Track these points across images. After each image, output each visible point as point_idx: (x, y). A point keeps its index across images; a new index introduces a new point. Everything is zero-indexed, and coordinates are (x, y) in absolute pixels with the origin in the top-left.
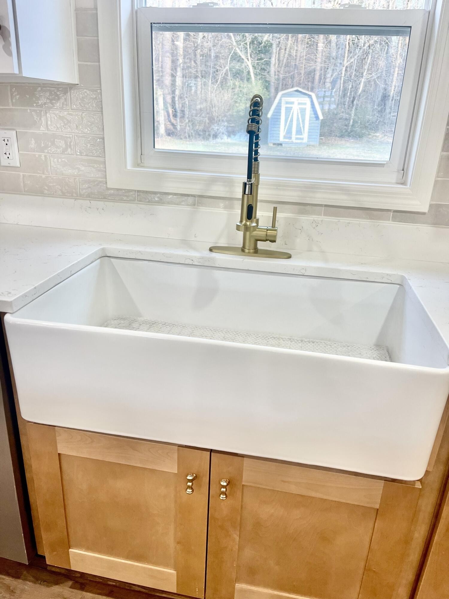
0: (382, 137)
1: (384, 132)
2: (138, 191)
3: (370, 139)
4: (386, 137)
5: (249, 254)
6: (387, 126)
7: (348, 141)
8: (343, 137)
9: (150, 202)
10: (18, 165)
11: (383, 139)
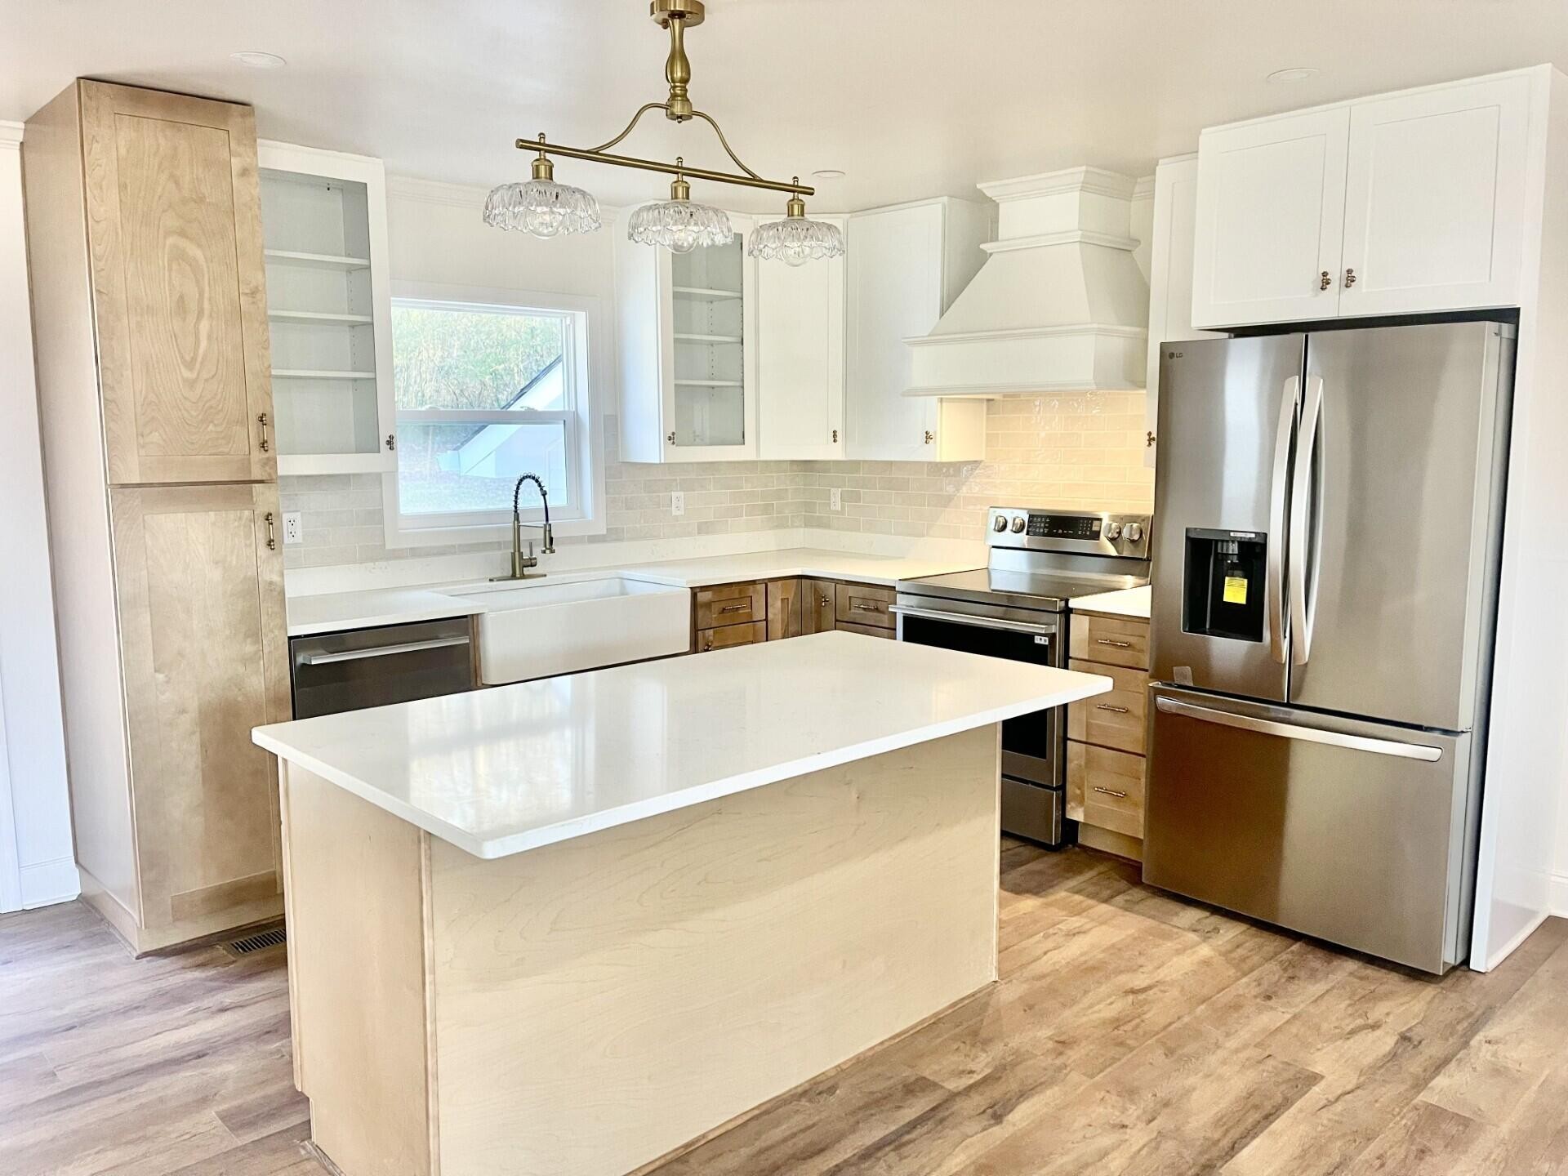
2: (412, 549)
10: (301, 541)
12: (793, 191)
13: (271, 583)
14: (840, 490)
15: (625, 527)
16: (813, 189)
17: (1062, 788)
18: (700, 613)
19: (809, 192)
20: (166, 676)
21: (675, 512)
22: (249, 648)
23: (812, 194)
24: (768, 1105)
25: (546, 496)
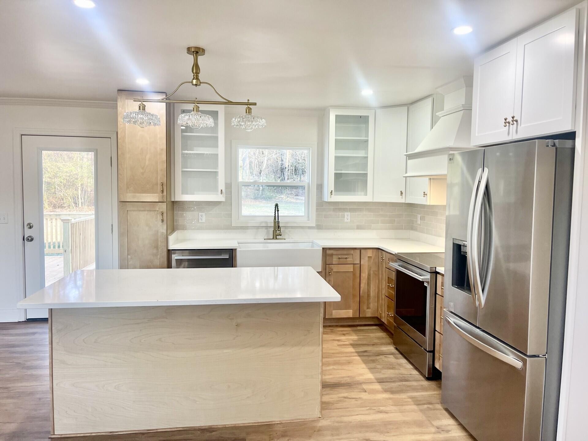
0: (286, 198)
1: (286, 194)
2: (241, 227)
3: (277, 199)
4: (289, 198)
5: (275, 239)
6: (288, 190)
7: (261, 202)
8: (257, 199)
9: (245, 229)
10: (204, 222)
11: (287, 199)
12: (247, 105)
13: (163, 233)
14: (420, 215)
15: (324, 224)
16: (256, 103)
17: (433, 352)
18: (328, 258)
19: (255, 104)
20: (131, 257)
21: (346, 220)
22: (155, 251)
23: (256, 105)
24: (187, 428)
25: (279, 212)
